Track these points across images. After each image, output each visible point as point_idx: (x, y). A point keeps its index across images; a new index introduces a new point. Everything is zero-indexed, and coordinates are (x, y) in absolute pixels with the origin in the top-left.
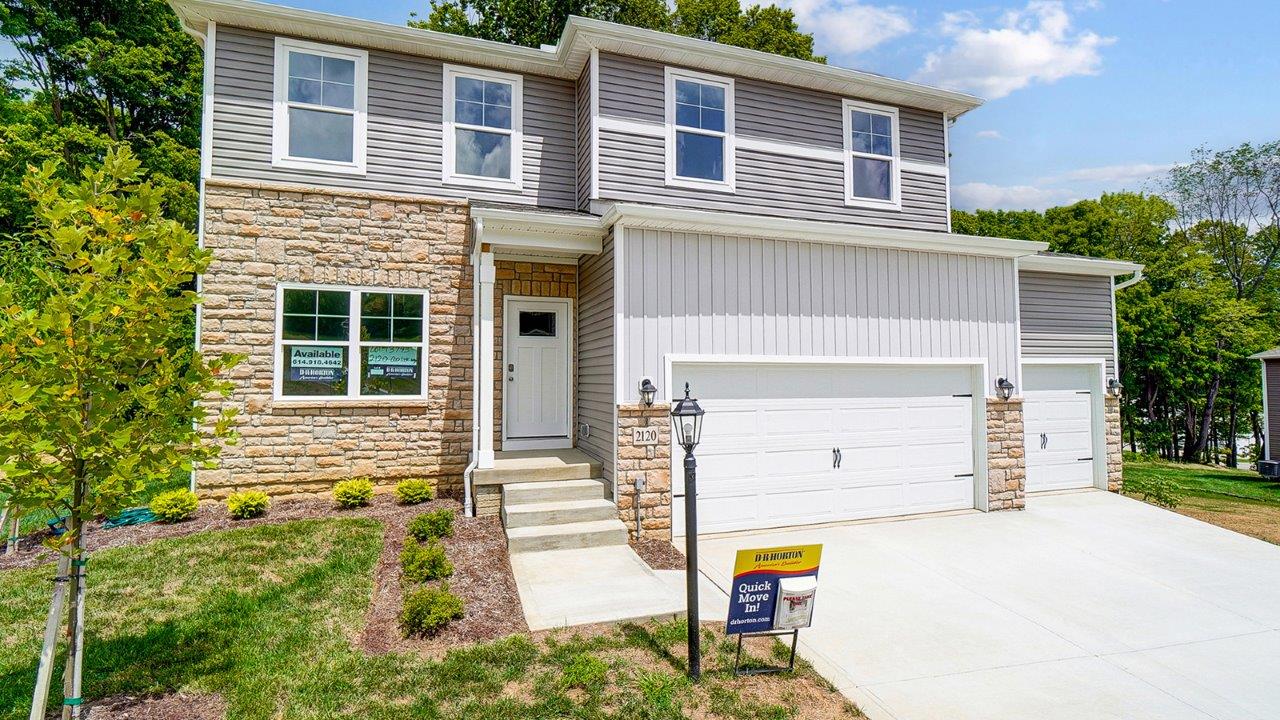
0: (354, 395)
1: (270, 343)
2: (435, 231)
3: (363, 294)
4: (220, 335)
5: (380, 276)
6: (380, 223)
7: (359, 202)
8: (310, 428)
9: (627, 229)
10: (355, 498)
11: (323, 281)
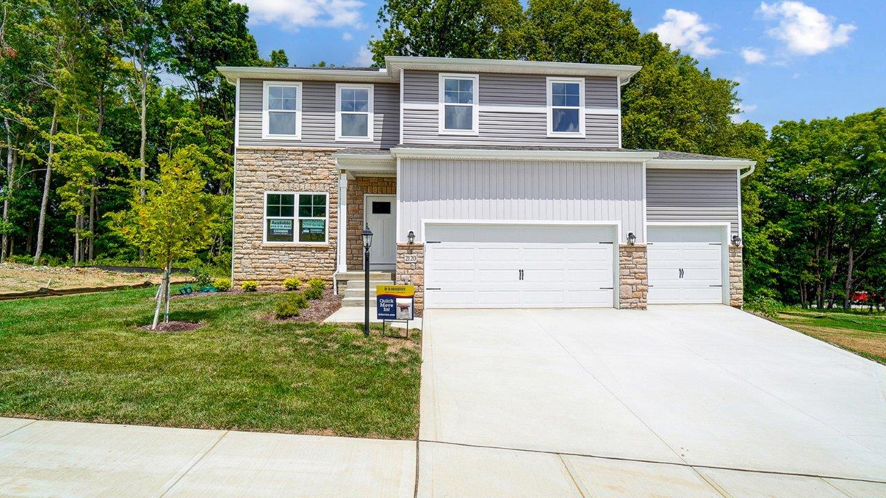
0: (296, 242)
1: (262, 218)
2: (332, 164)
3: (300, 195)
4: (242, 214)
5: (307, 186)
6: (307, 162)
7: (298, 153)
8: (277, 256)
9: (402, 159)
10: (291, 285)
11: (283, 191)
